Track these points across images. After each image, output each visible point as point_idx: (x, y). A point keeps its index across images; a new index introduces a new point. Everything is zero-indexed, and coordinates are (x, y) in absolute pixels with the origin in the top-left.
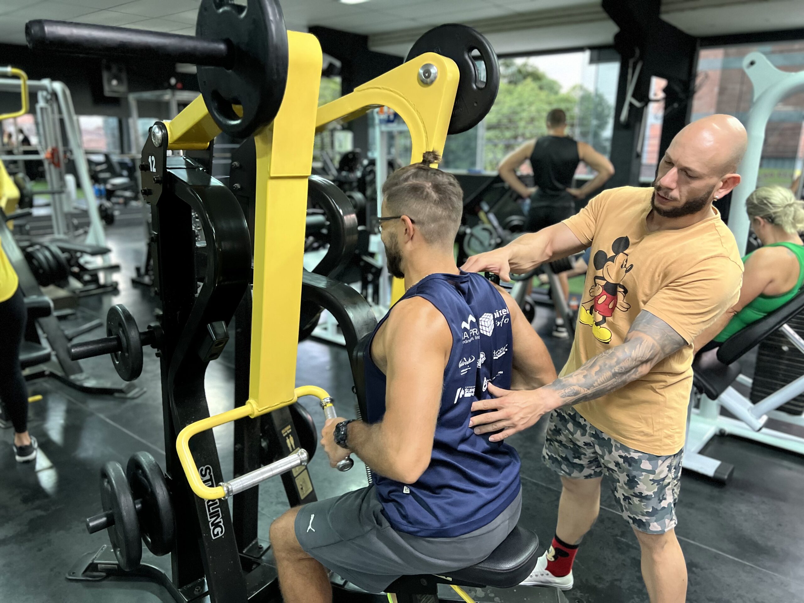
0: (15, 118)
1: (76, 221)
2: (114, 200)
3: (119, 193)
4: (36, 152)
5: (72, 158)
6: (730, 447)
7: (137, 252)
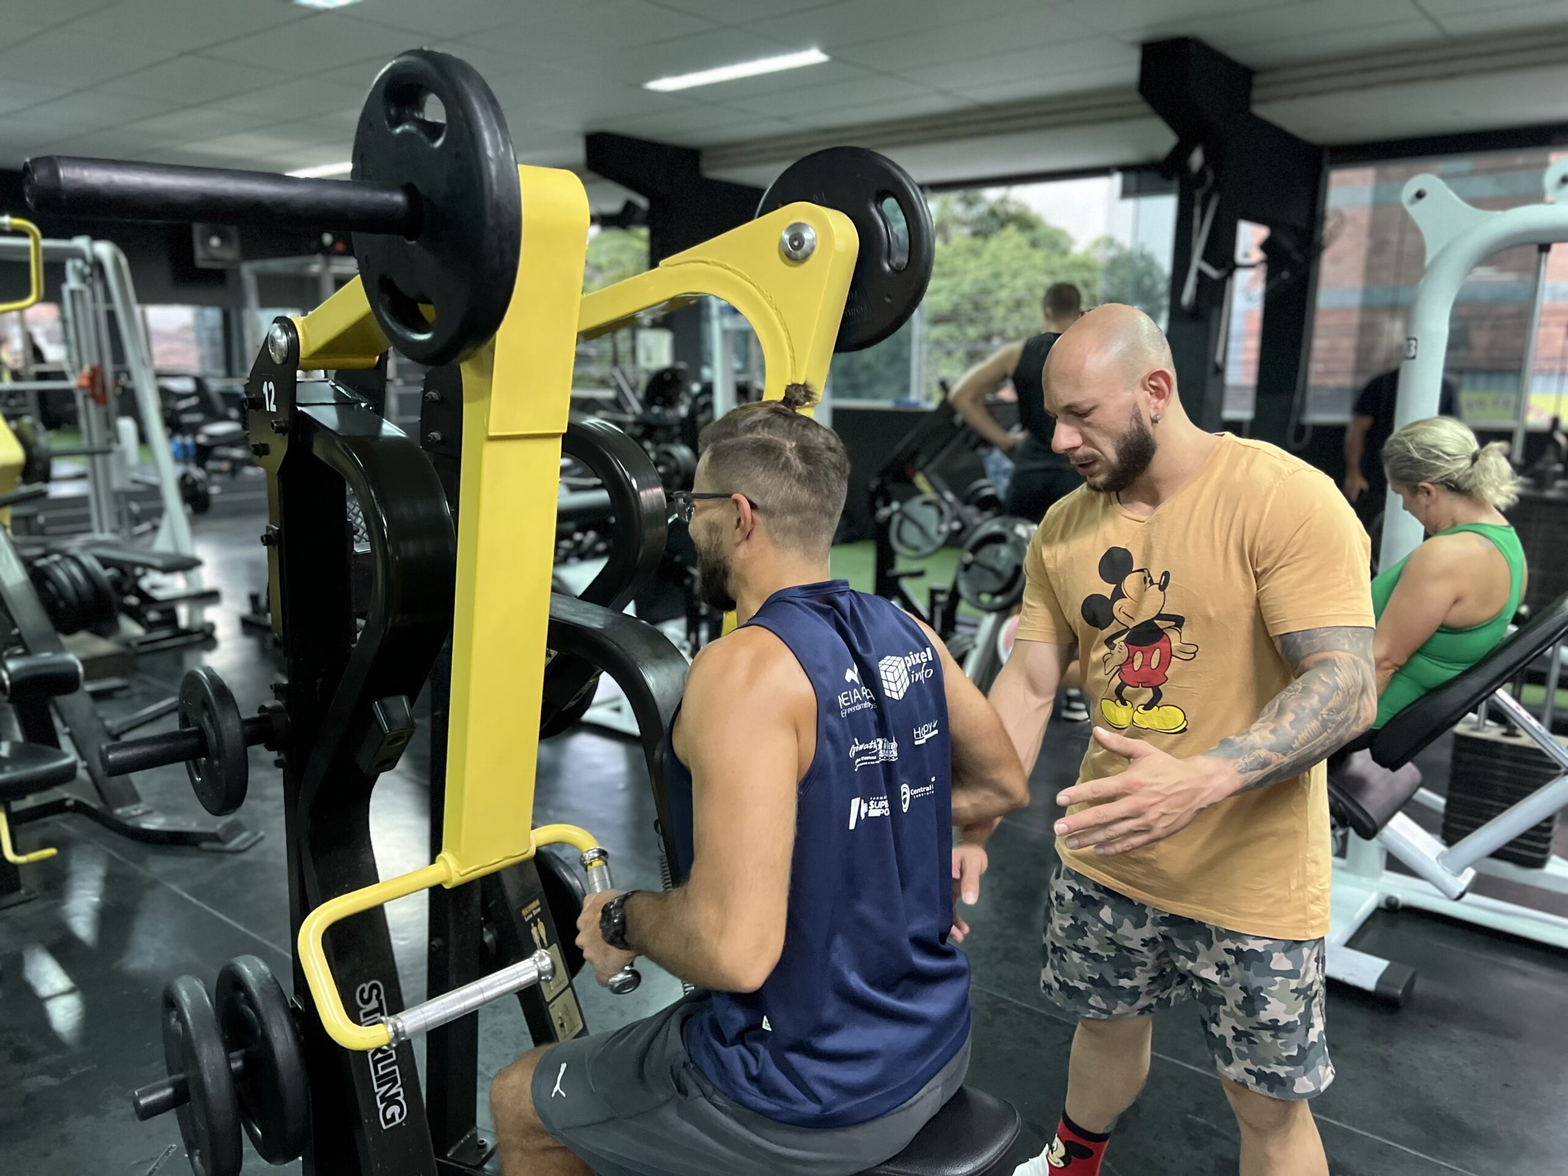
0: (21, 310)
1: (135, 507)
2: (211, 465)
3: (222, 451)
4: (61, 376)
5: (129, 385)
6: (1406, 931)
7: (253, 565)
